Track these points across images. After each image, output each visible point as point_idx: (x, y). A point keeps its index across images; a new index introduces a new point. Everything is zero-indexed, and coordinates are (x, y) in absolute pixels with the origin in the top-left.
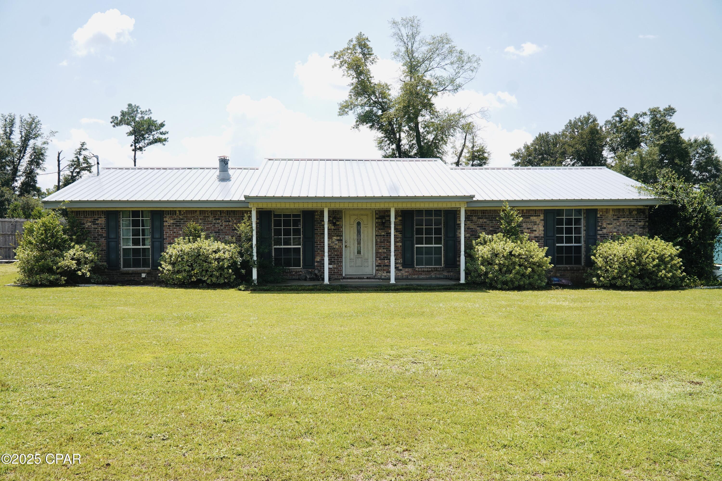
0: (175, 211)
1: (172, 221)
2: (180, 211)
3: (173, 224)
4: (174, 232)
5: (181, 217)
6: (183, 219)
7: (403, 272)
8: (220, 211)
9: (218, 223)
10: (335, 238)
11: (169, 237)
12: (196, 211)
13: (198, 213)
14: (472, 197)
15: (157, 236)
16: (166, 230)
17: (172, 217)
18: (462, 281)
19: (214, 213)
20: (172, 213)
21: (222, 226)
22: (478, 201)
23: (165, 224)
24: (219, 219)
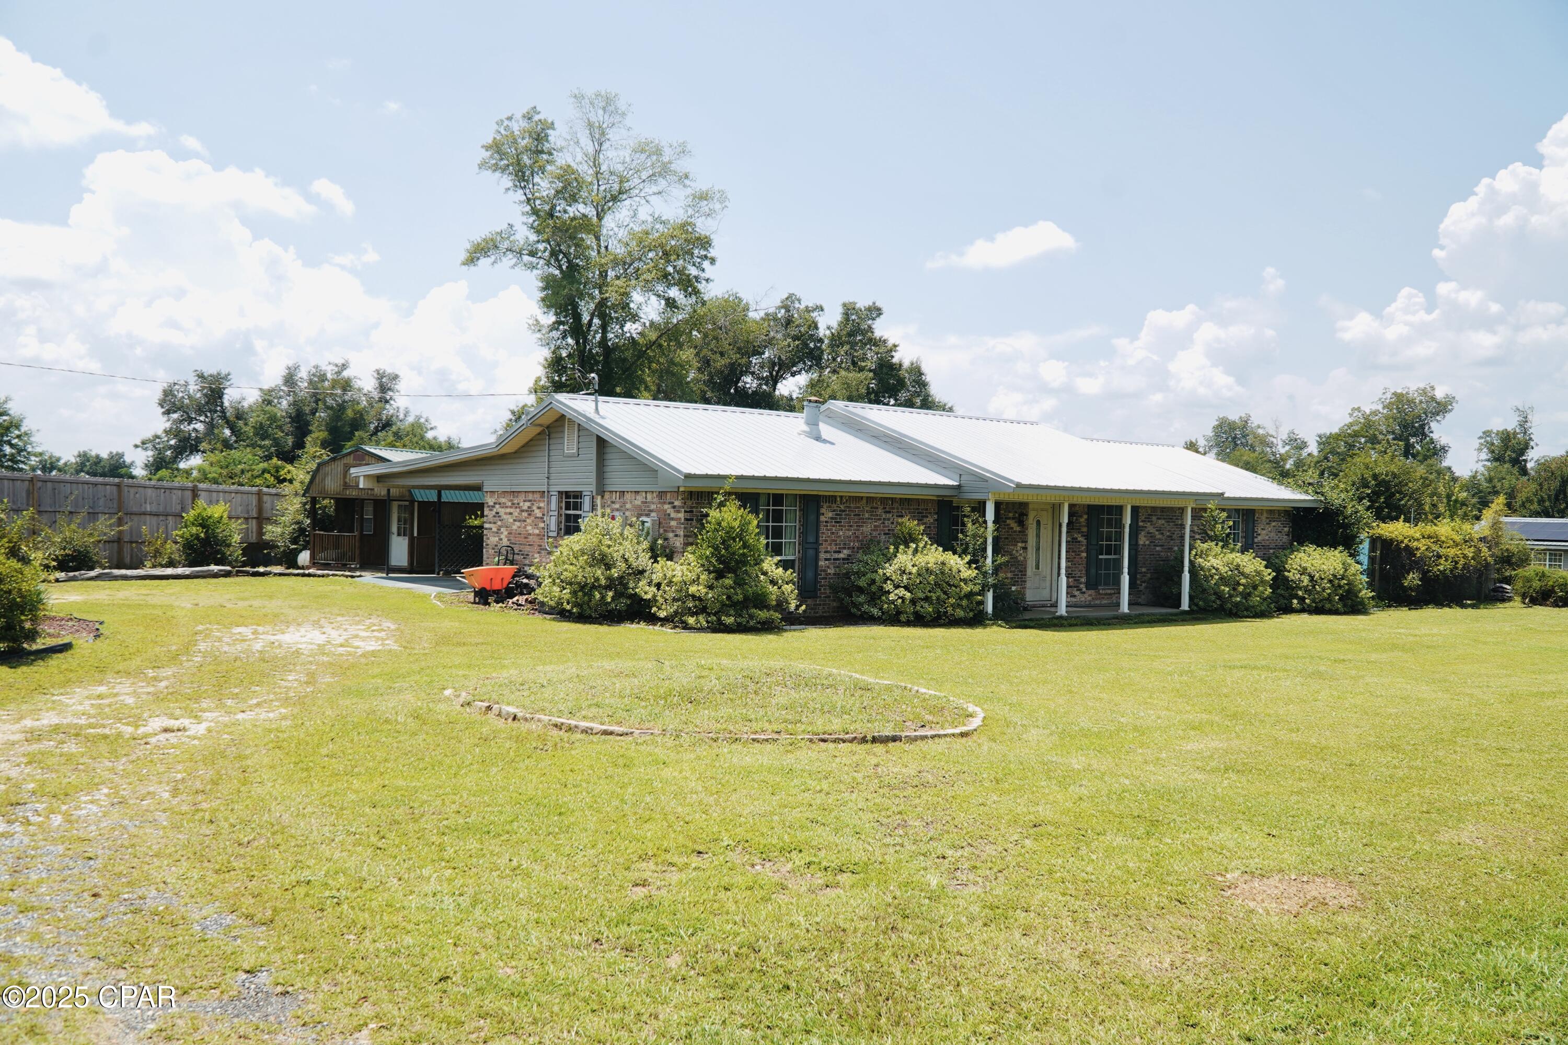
0: (835, 497)
1: (830, 515)
2: (841, 497)
3: (832, 518)
4: (833, 533)
5: (842, 507)
6: (844, 511)
7: (1086, 596)
8: (892, 499)
9: (889, 519)
10: (1020, 544)
11: (826, 541)
12: (862, 498)
13: (865, 501)
14: (1222, 494)
15: (811, 539)
16: (823, 529)
17: (830, 507)
18: (1185, 605)
19: (884, 500)
20: (831, 499)
21: (892, 523)
22: (1229, 499)
23: (822, 518)
24: (889, 512)
